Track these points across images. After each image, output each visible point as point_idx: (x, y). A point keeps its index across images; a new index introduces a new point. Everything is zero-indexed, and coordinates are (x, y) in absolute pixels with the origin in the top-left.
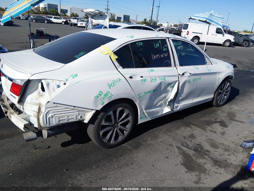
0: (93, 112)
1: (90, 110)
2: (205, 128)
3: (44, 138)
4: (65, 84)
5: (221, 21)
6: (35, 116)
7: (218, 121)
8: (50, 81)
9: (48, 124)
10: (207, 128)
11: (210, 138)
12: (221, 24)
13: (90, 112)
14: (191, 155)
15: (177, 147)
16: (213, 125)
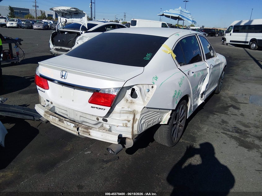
0: (171, 112)
1: (169, 111)
2: (226, 113)
3: (126, 147)
4: (152, 87)
5: (190, 17)
6: (125, 125)
7: (229, 106)
8: (141, 86)
9: (140, 131)
10: (228, 113)
11: (238, 120)
12: (191, 19)
13: (168, 112)
14: (238, 137)
15: (222, 133)
16: (229, 109)
